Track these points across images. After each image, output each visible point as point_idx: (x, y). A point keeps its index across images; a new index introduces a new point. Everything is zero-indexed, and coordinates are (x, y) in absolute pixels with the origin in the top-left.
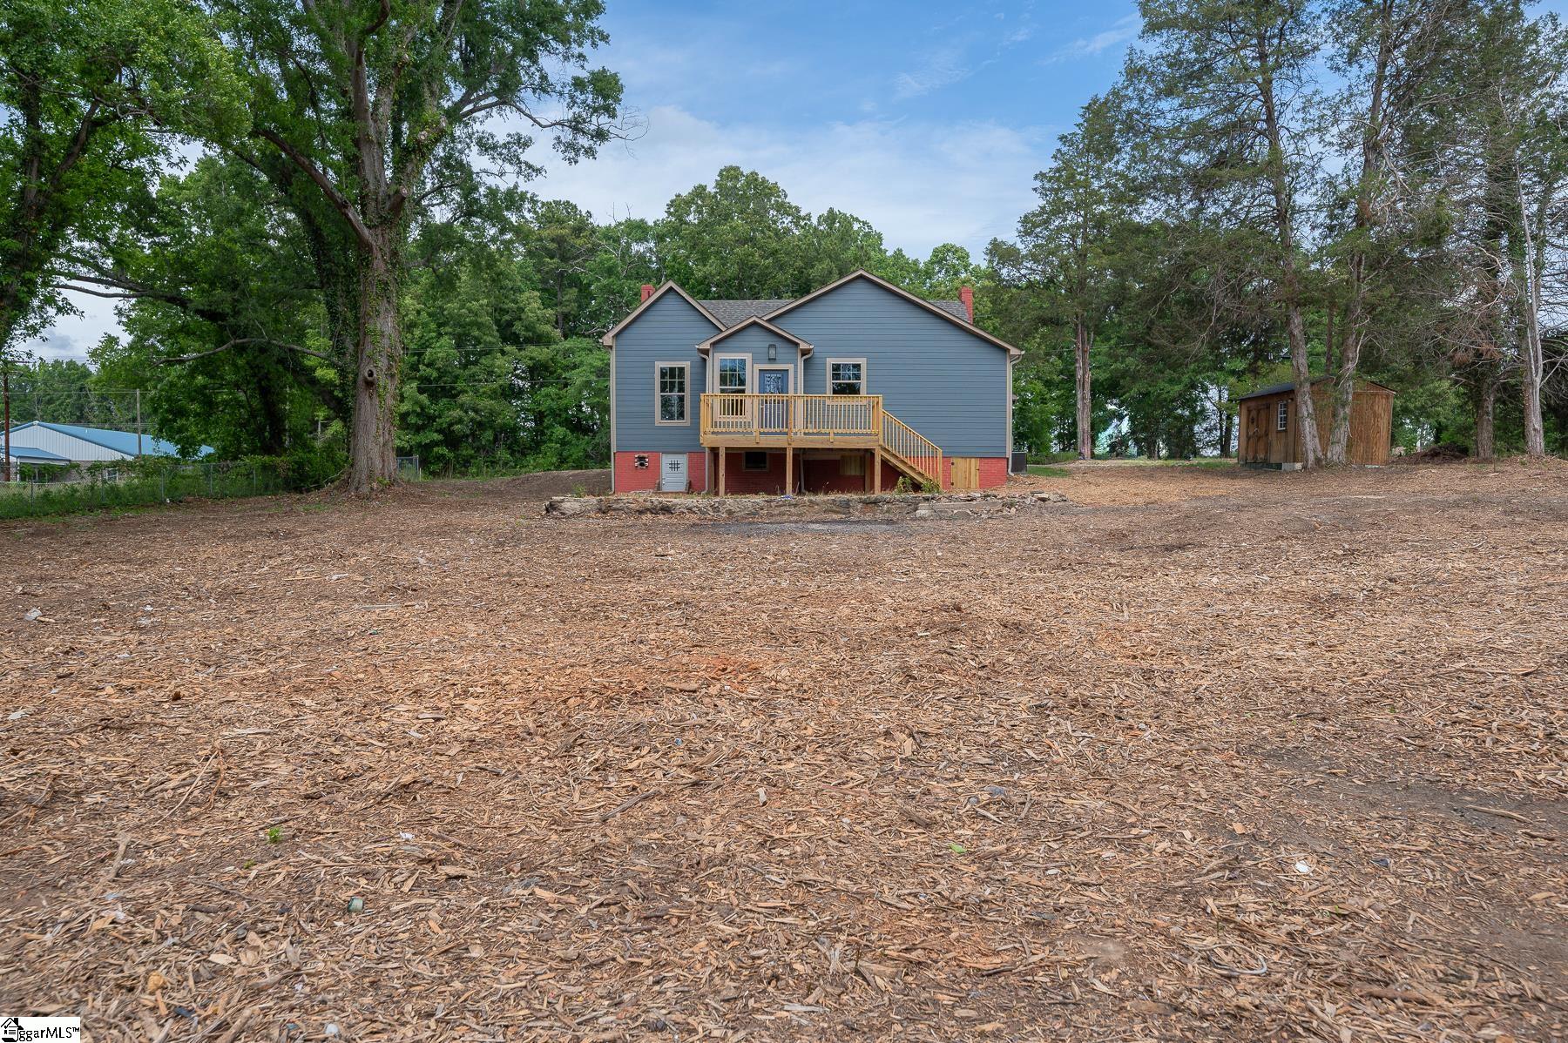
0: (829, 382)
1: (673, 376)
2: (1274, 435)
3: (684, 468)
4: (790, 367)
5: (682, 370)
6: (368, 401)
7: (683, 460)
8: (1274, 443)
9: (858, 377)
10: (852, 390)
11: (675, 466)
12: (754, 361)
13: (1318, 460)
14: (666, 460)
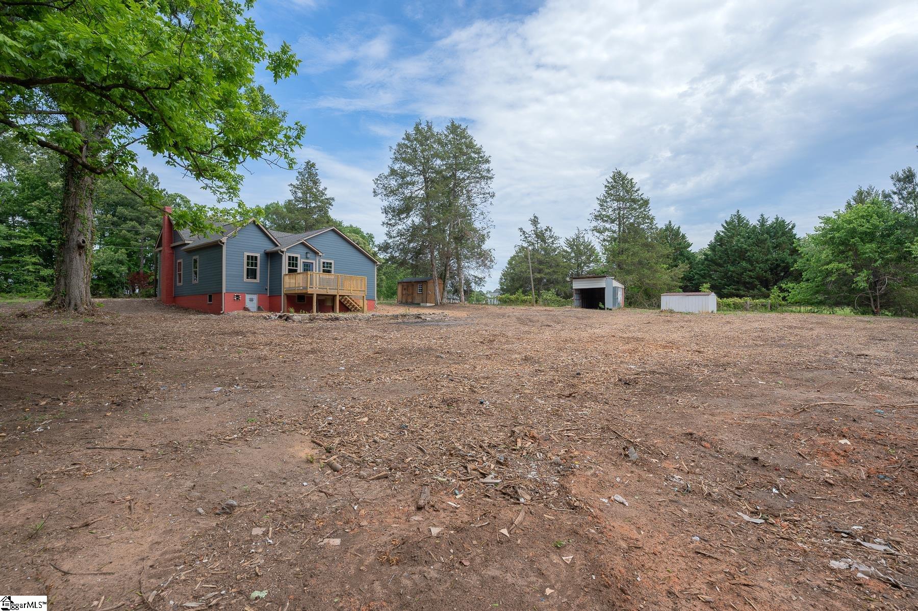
0: (322, 268)
1: (252, 259)
2: (416, 294)
3: (255, 301)
4: (314, 262)
5: (256, 257)
6: (78, 257)
7: (255, 297)
8: (416, 297)
9: (331, 267)
10: (329, 272)
11: (251, 300)
12: (301, 258)
13: (441, 303)
14: (248, 297)
